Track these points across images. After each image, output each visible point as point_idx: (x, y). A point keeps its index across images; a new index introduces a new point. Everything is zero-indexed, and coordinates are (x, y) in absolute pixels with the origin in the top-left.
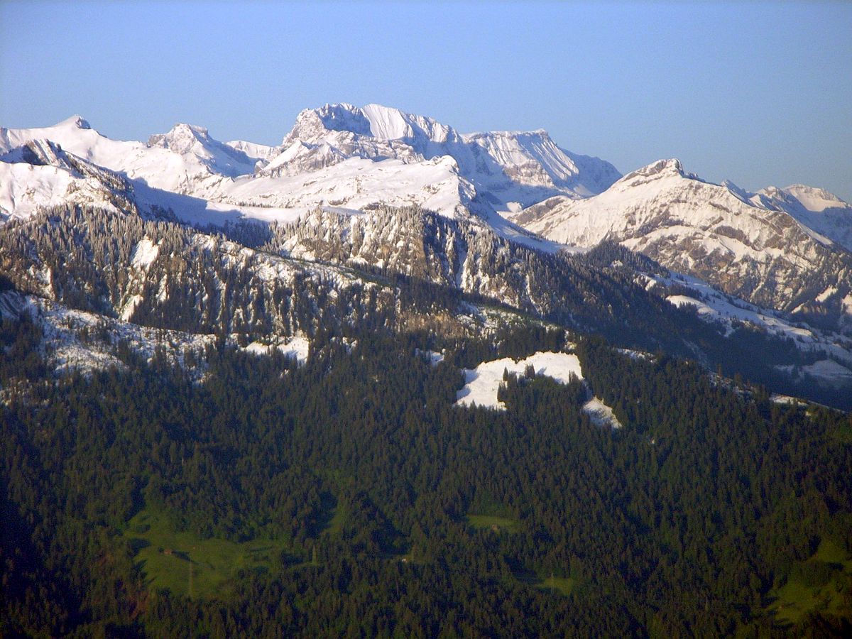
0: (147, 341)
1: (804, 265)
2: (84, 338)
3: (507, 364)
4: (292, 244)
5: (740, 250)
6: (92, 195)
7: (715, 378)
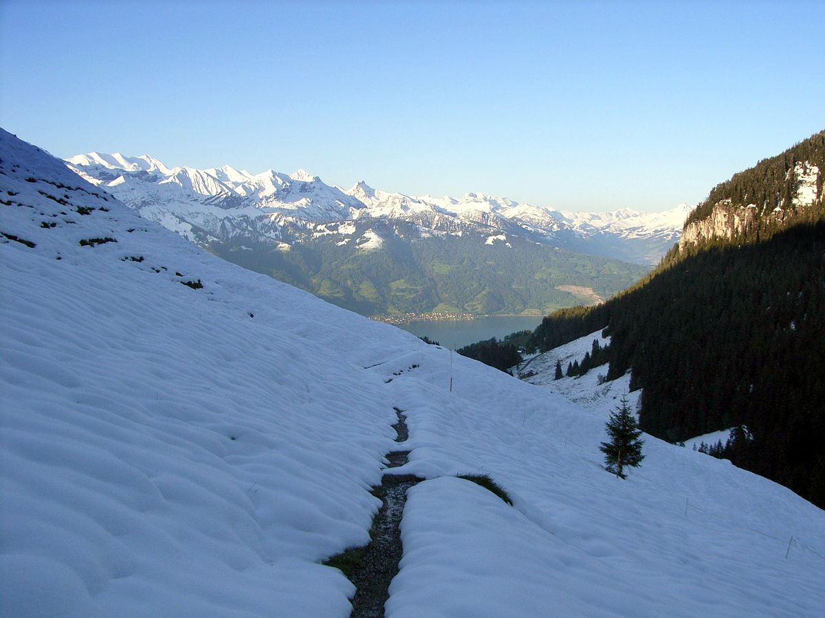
0: (436, 232)
1: (547, 221)
2: (426, 232)
3: (493, 237)
4: (461, 217)
5: (537, 218)
6: (429, 208)
7: (527, 240)
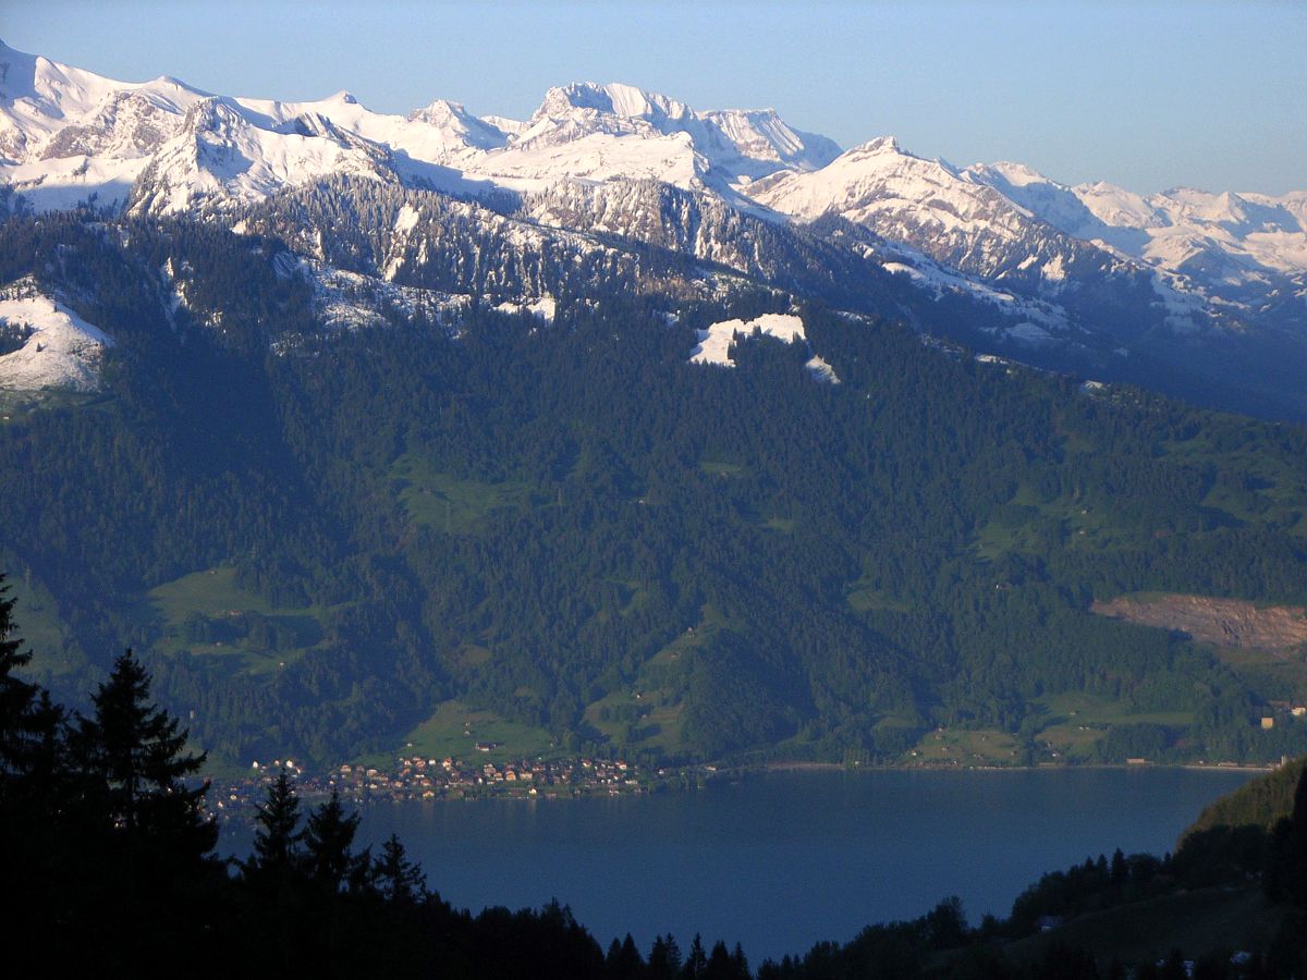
0: (408, 299)
1: (1007, 236)
2: (351, 296)
3: (736, 325)
4: (540, 212)
5: (950, 221)
6: (359, 165)
7: (926, 339)
